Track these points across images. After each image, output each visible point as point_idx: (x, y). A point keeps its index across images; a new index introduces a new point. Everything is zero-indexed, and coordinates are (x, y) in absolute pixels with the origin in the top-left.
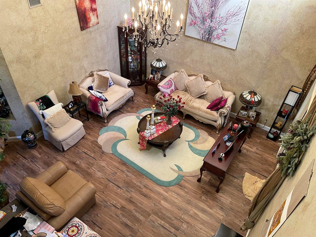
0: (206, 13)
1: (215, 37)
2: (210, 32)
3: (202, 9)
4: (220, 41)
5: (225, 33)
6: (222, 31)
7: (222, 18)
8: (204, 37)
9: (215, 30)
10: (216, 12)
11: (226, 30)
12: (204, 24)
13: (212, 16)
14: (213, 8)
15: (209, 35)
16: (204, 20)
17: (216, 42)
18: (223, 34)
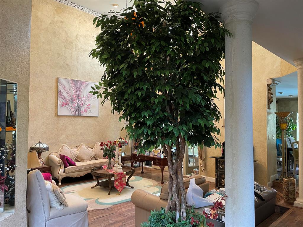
0: (73, 96)
1: (83, 111)
3: (70, 93)
4: (87, 113)
5: (89, 107)
6: (87, 106)
7: (86, 98)
8: (75, 113)
9: (82, 106)
10: (80, 94)
11: (90, 105)
12: (73, 103)
13: (78, 97)
14: (78, 92)
15: (78, 110)
16: (73, 101)
17: (85, 114)
18: (89, 108)
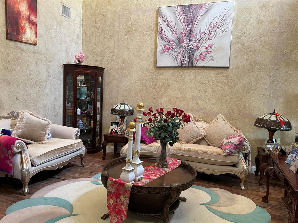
0: (181, 33)
1: (198, 58)
2: (190, 54)
3: (176, 29)
4: (205, 61)
5: (210, 50)
6: (206, 48)
7: (204, 34)
8: (183, 63)
9: (197, 49)
10: (194, 28)
11: (211, 46)
12: (181, 46)
13: (190, 34)
14: (191, 26)
15: (189, 58)
16: (180, 42)
17: (201, 64)
18: (209, 52)
